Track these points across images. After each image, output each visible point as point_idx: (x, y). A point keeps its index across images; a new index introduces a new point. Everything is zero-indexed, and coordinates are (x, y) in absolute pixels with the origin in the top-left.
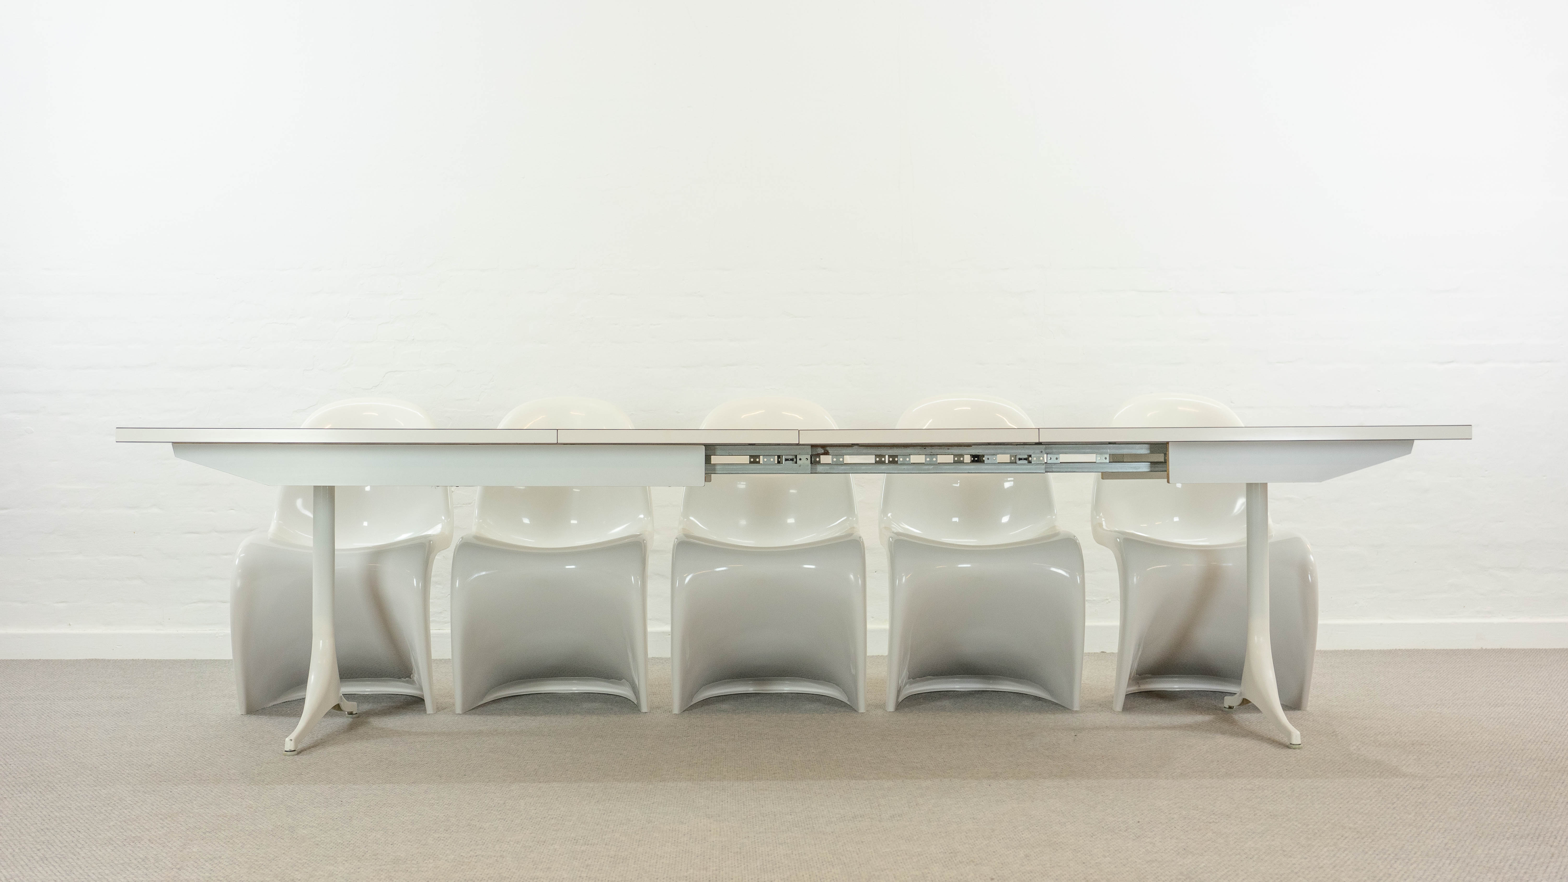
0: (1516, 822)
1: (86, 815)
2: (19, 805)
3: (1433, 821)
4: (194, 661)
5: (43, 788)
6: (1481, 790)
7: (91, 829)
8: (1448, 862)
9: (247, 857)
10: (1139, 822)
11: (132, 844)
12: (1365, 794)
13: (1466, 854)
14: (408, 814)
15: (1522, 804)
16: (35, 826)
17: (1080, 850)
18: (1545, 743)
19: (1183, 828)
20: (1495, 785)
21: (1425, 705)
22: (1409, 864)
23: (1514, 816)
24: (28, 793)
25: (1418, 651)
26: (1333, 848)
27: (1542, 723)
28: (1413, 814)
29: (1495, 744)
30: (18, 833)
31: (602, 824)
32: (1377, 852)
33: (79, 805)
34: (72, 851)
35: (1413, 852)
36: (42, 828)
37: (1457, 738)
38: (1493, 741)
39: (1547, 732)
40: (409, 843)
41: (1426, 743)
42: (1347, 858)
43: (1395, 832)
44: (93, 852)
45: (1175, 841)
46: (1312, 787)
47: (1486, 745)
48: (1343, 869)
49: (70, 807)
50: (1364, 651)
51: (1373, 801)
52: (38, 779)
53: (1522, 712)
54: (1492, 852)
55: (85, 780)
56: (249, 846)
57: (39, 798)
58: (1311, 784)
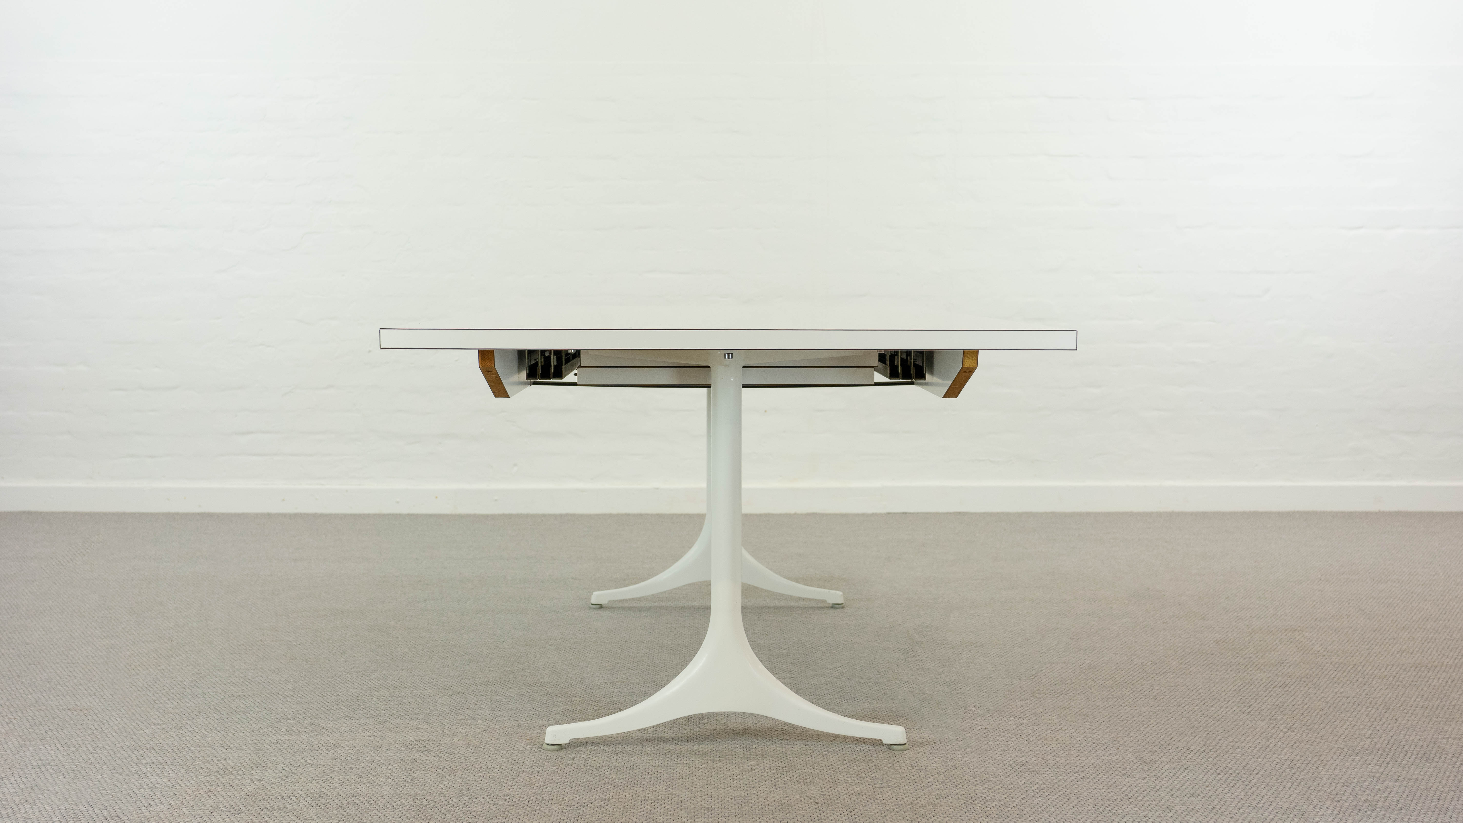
0: (1369, 732)
3: (1285, 730)
6: (1342, 690)
8: (1289, 785)
10: (986, 728)
12: (1223, 694)
13: (1310, 774)
15: (1381, 708)
17: (916, 764)
18: (1418, 629)
19: (1029, 737)
20: (1358, 683)
21: (1308, 580)
22: (1248, 787)
23: (1369, 724)
25: (1315, 513)
26: (1174, 765)
27: (1421, 605)
28: (1267, 720)
29: (1368, 630)
32: (1218, 772)
35: (1255, 772)
37: (1331, 623)
38: (1367, 626)
39: (1424, 616)
41: (1299, 629)
42: (1186, 778)
43: (1243, 745)
45: (1017, 754)
46: (1172, 685)
47: (1359, 631)
48: (1178, 793)
50: (1262, 513)
51: (1230, 703)
53: (1404, 591)
54: (1337, 772)
58: (1172, 680)
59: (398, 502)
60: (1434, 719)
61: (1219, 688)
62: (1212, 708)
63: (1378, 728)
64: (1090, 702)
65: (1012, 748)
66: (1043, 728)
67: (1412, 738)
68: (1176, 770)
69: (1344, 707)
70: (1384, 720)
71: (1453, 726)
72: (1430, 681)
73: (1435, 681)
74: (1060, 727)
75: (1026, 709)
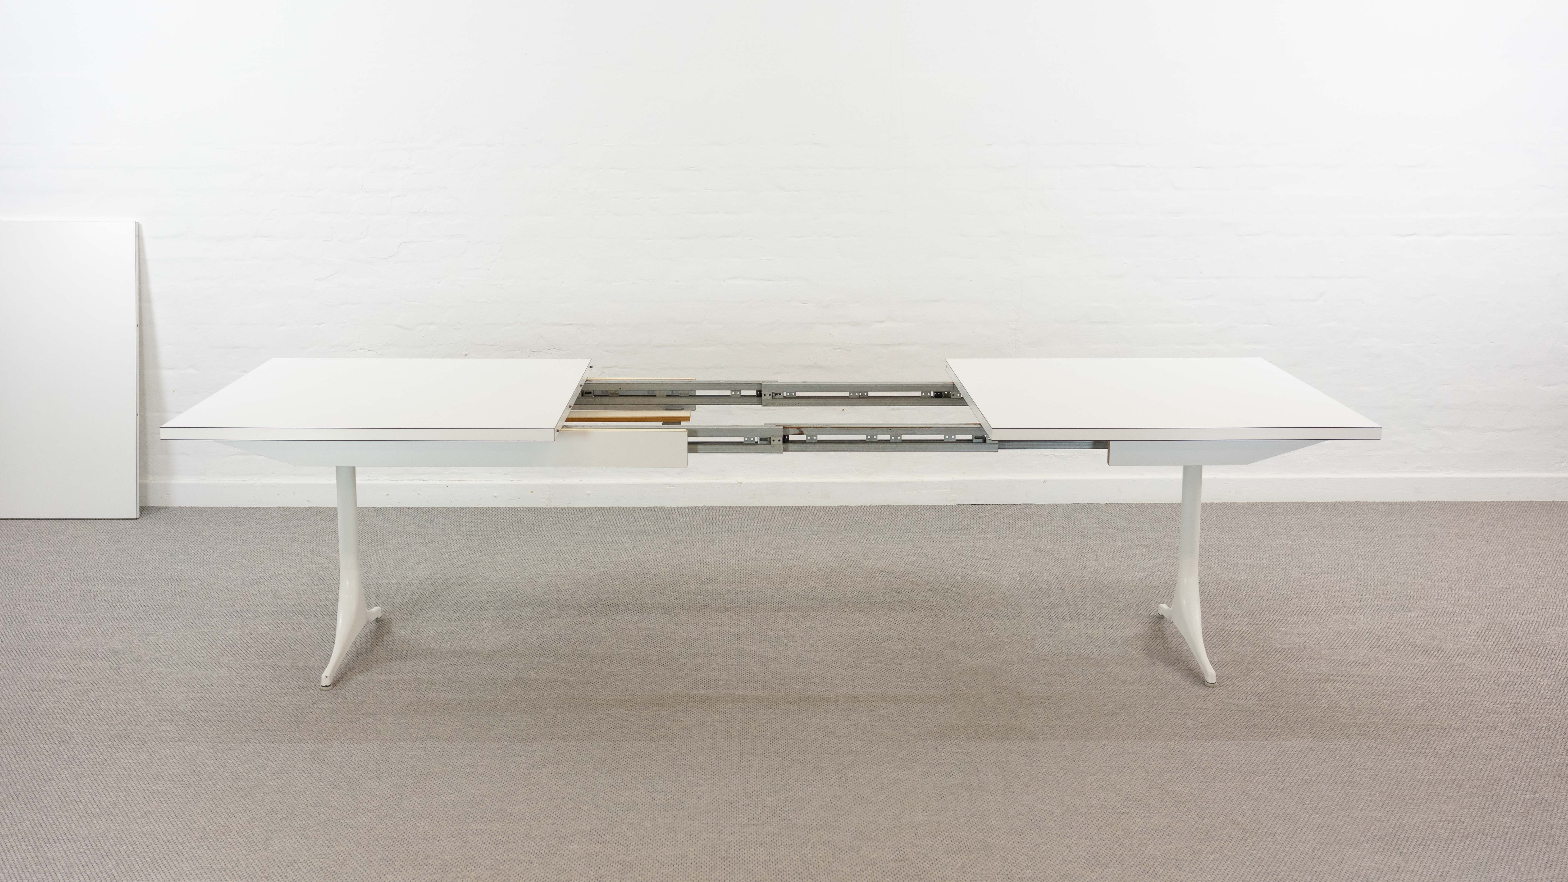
0: (1380, 814)
1: (178, 789)
2: (120, 773)
4: (237, 509)
5: (135, 743)
7: (186, 813)
9: (321, 860)
11: (223, 837)
12: (1261, 766)
14: (449, 791)
15: (1392, 783)
16: (138, 806)
24: (124, 752)
27: (1442, 642)
28: (1296, 800)
30: (127, 819)
31: (612, 809)
33: (170, 772)
34: (177, 849)
36: (145, 810)
37: (1361, 670)
38: (1391, 674)
40: (453, 839)
44: (194, 851)
45: (1089, 843)
46: (1218, 754)
49: (163, 775)
52: (129, 727)
55: (169, 729)
56: (321, 842)
57: (135, 761)
58: (1219, 748)
59: (496, 497)
60: (1435, 797)
61: (1258, 759)
62: (1251, 784)
63: (1387, 810)
64: (1149, 777)
65: (1084, 837)
66: (1110, 811)
67: (1414, 821)
68: (1219, 861)
69: (1362, 782)
70: (1393, 799)
71: (1450, 805)
72: (1438, 748)
73: (1442, 748)
74: (1123, 810)
75: (1095, 787)
